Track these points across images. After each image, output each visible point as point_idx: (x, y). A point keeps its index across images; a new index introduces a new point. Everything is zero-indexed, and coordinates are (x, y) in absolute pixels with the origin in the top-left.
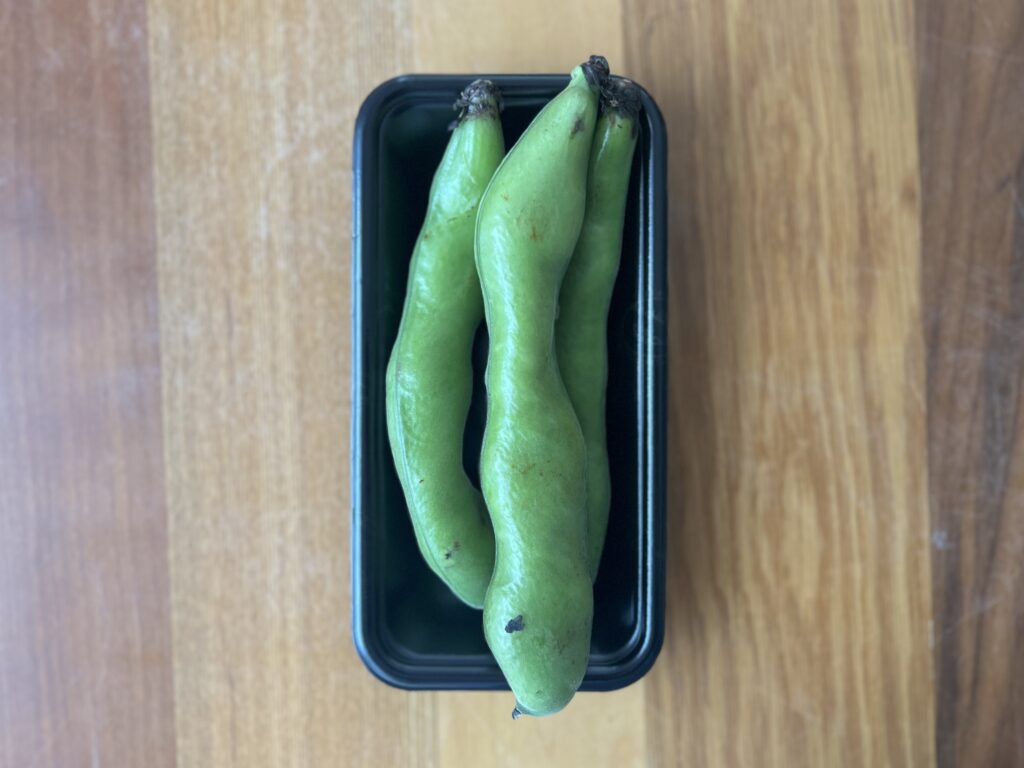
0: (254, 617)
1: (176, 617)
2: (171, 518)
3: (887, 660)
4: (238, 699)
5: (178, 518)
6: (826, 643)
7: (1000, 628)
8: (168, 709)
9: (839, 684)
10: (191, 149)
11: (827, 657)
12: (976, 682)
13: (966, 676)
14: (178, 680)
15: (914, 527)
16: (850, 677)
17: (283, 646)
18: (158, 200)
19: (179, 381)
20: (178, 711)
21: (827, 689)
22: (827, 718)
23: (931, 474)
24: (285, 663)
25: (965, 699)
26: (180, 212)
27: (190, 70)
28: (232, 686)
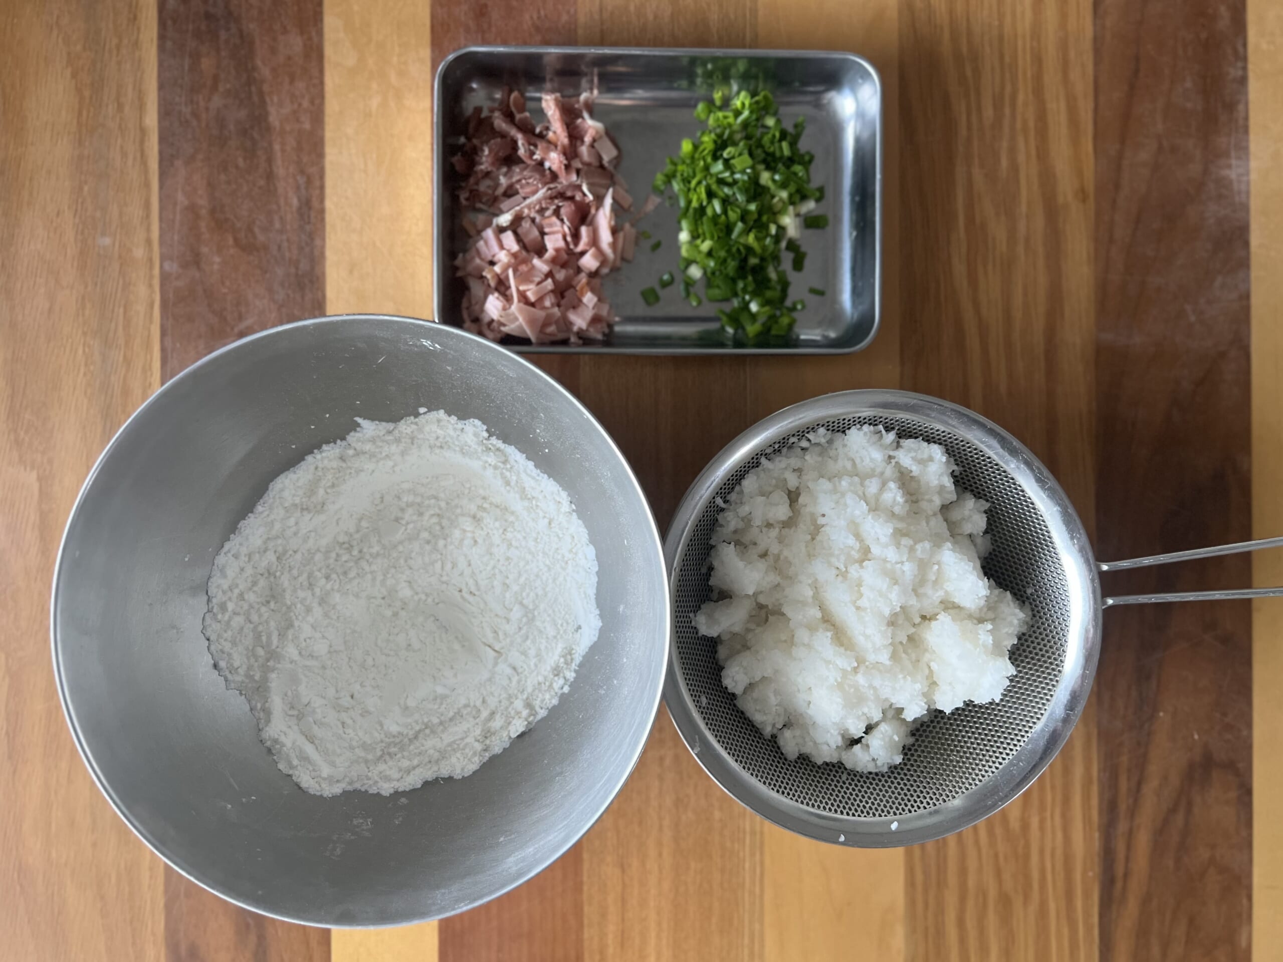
3: (1068, 859)
4: (627, 880)
6: (1027, 846)
7: (1143, 840)
9: (1035, 875)
11: (1027, 857)
12: (1126, 875)
13: (1120, 870)
14: (586, 866)
15: (1088, 769)
16: (1042, 871)
17: (659, 843)
20: (585, 888)
21: (1027, 877)
22: (1026, 897)
23: (1099, 734)
24: (660, 855)
25: (1119, 885)
28: (623, 871)
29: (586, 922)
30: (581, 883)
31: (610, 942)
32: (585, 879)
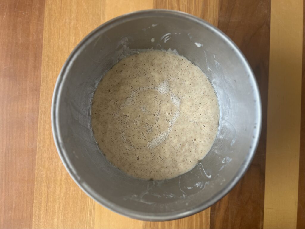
0: (55, 173)
1: (36, 171)
2: (38, 148)
4: (49, 192)
5: (39, 148)
8: (32, 193)
10: (51, 64)
14: (35, 186)
17: (61, 180)
18: (42, 74)
19: (43, 117)
20: (35, 194)
24: (61, 184)
26: (46, 78)
27: (52, 46)
28: (48, 189)
29: (34, 206)
30: (33, 192)
31: (42, 213)
32: (35, 191)
